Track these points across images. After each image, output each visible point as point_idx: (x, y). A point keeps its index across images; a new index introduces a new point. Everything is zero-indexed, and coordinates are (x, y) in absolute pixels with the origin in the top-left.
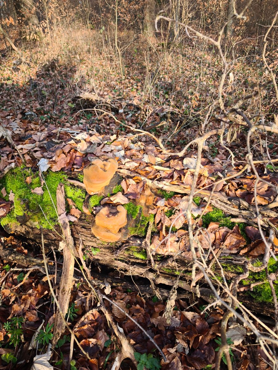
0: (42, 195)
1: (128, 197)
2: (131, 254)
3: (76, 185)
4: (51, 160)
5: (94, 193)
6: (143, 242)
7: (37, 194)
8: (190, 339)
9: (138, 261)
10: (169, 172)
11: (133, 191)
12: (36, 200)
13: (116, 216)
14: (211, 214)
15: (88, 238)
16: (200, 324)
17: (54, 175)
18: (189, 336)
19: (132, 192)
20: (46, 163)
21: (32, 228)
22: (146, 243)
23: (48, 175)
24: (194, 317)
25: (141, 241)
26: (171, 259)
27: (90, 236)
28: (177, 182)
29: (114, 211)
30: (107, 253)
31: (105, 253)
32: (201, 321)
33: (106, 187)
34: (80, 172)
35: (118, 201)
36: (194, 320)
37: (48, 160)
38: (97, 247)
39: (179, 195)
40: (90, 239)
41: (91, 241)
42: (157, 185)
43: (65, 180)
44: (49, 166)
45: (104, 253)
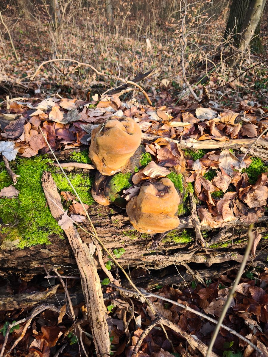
0: (17, 197)
1: (165, 166)
2: (170, 241)
3: (69, 169)
4: (18, 141)
5: (116, 172)
6: (190, 221)
7: (8, 198)
8: (256, 314)
9: (176, 247)
10: (189, 127)
11: (163, 157)
12: (9, 206)
13: (170, 193)
14: (253, 166)
15: (107, 239)
16: (255, 292)
17: (29, 162)
18: (252, 311)
19: (163, 159)
20: (12, 147)
21: (10, 251)
22: (193, 220)
23: (18, 166)
24: (244, 287)
25: (187, 220)
26: (224, 231)
27: (110, 234)
28: (206, 136)
29: (162, 187)
30: (133, 251)
31: (131, 251)
32: (254, 289)
33: (132, 160)
34: (74, 149)
35: (158, 174)
36: (246, 291)
37: (14, 142)
38: (121, 246)
39: (213, 152)
40: (110, 239)
41: (110, 242)
42: (185, 144)
43: (50, 166)
44: (17, 151)
45: (129, 252)
